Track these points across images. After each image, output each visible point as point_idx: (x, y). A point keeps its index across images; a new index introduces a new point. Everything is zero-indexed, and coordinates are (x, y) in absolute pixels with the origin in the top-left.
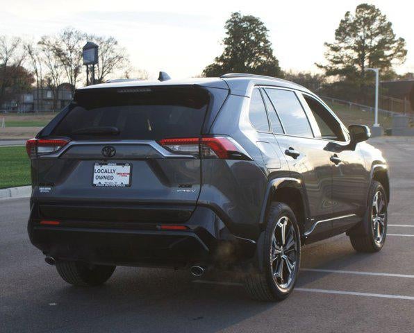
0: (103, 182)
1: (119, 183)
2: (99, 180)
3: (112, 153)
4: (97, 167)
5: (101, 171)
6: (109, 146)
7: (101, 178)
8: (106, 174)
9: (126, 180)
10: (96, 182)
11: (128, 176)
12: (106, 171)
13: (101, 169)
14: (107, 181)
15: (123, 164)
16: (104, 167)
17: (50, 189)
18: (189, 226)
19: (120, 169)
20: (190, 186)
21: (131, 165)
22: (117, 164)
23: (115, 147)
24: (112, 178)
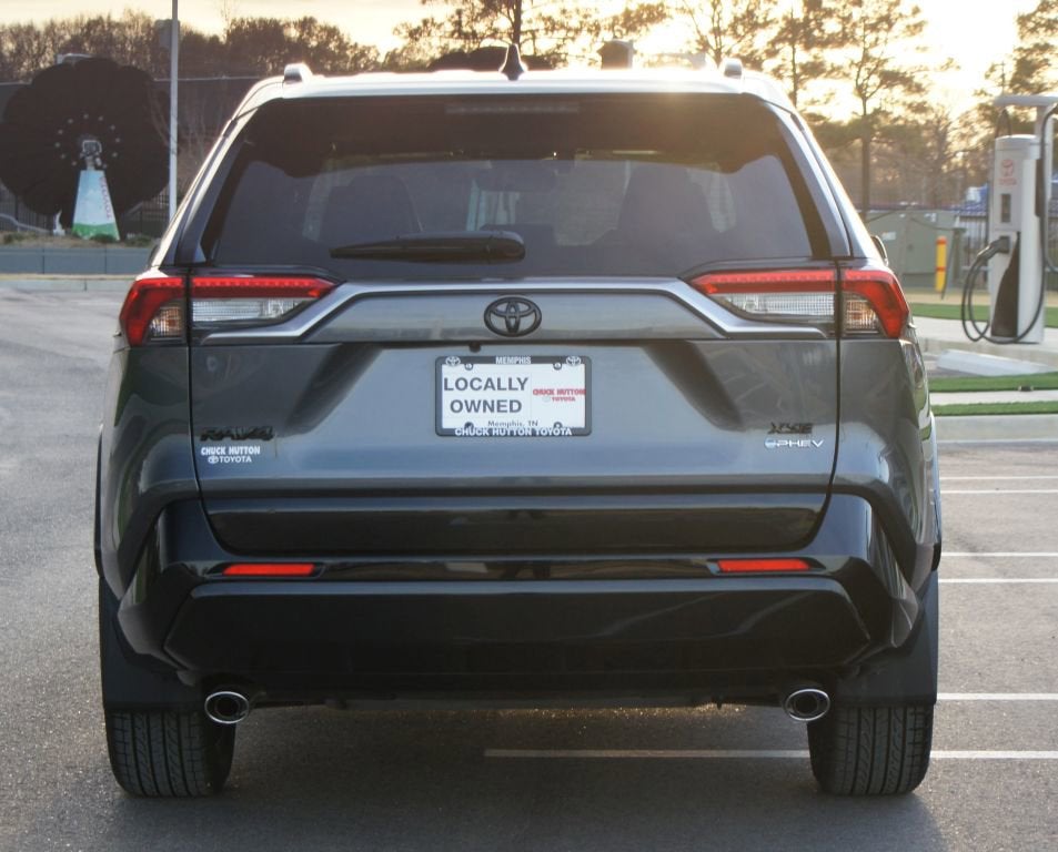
0: (481, 421)
1: (545, 425)
2: (465, 417)
3: (526, 323)
4: (452, 372)
5: (469, 384)
6: (512, 299)
7: (472, 406)
8: (491, 395)
9: (572, 415)
10: (450, 420)
11: (581, 399)
12: (489, 384)
13: (469, 376)
14: (497, 417)
15: (558, 360)
16: (482, 371)
17: (256, 450)
18: (818, 558)
19: (543, 374)
20: (804, 429)
21: (585, 360)
22: (536, 360)
23: (537, 300)
24: (516, 406)
